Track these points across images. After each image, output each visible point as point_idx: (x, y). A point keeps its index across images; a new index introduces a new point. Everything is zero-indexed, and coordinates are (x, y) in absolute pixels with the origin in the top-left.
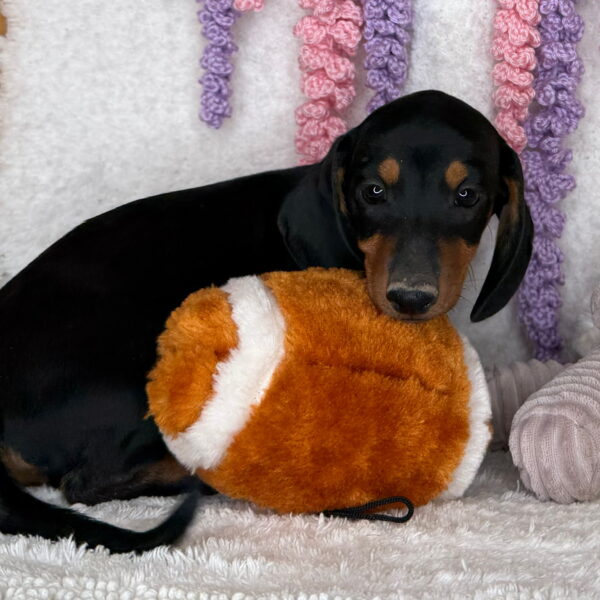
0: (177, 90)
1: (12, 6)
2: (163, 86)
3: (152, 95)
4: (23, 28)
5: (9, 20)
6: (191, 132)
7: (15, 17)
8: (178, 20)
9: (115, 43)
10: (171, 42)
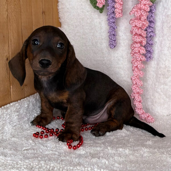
0: (103, 39)
1: (62, 20)
2: (99, 38)
3: (97, 41)
4: (65, 25)
5: (62, 23)
6: (106, 50)
7: (63, 22)
8: (102, 21)
9: (87, 28)
10: (100, 27)
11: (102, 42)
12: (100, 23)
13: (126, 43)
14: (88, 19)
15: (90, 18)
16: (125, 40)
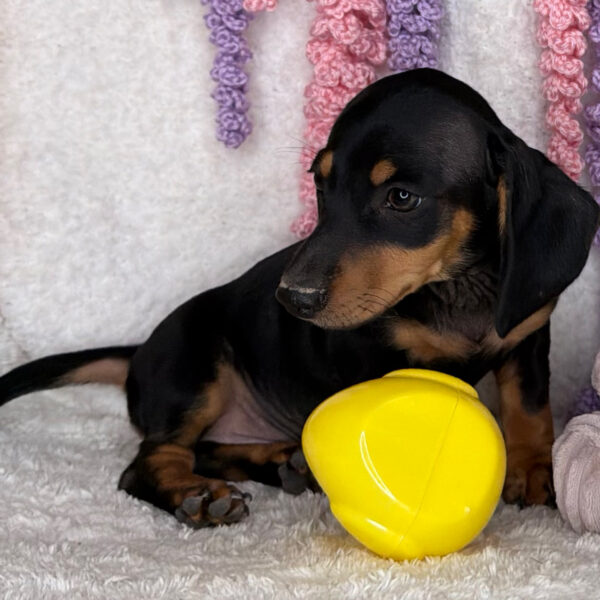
2: (170, 104)
3: (159, 115)
10: (175, 53)
11: (182, 121)
12: (173, 37)
13: (290, 124)
14: (116, 18)
15: (128, 15)
16: (289, 108)
